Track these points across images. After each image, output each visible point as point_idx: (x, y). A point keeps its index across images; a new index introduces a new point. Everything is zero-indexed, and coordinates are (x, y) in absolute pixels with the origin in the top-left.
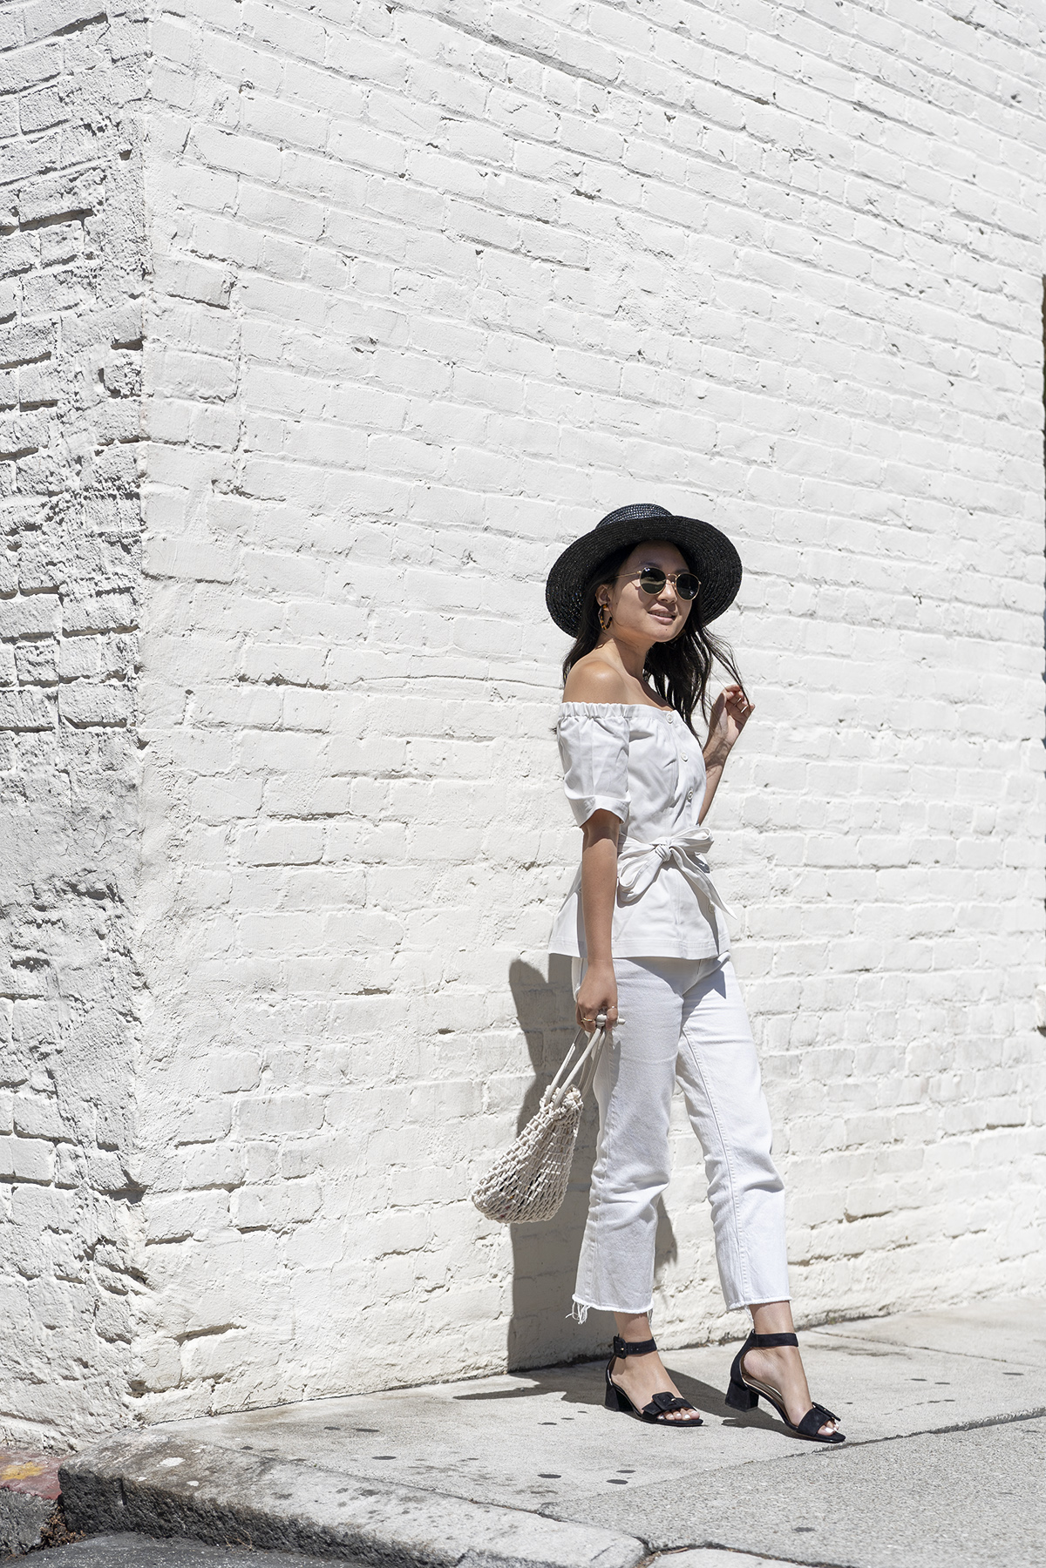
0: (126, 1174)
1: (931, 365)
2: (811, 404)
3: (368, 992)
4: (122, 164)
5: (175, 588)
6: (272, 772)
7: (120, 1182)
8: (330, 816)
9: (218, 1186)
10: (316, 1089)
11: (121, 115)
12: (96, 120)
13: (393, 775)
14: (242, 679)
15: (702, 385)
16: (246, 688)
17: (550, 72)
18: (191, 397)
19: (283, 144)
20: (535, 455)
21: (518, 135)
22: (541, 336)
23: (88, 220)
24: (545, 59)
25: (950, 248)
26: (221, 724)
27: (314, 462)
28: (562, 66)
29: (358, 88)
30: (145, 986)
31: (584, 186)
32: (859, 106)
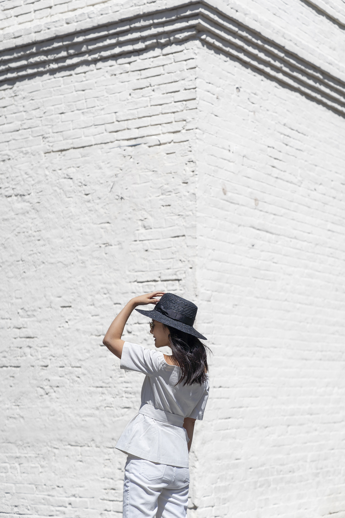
0: (194, 504)
3: (237, 459)
4: (190, 270)
6: (219, 409)
7: (192, 506)
8: (230, 418)
9: (209, 506)
10: (227, 483)
11: (190, 259)
12: (183, 259)
13: (241, 407)
15: (298, 305)
17: (268, 235)
18: (205, 323)
19: (220, 261)
21: (262, 251)
22: (267, 298)
23: (180, 281)
24: (267, 232)
27: (226, 335)
28: (271, 233)
29: (233, 246)
30: (198, 460)
31: (275, 261)
32: (329, 230)
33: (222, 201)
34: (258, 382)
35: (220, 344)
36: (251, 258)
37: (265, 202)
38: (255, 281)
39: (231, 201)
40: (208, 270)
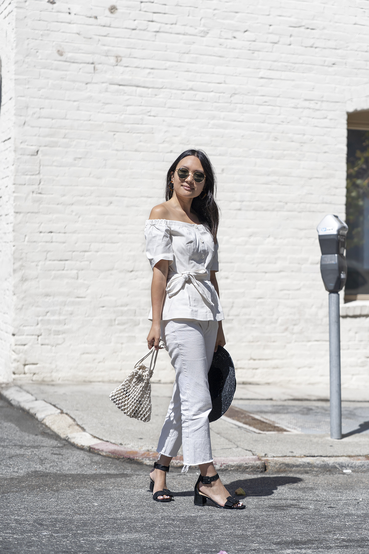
1: (293, 141)
2: (240, 157)
3: (78, 298)
5: (22, 215)
6: (49, 251)
8: (66, 260)
13: (85, 251)
14: (41, 232)
16: (42, 234)
18: (26, 175)
19: (53, 119)
20: (134, 178)
21: (128, 106)
22: (136, 151)
24: (138, 86)
25: (301, 110)
26: (34, 242)
27: (62, 185)
28: (144, 87)
29: (76, 103)
31: (152, 114)
32: (262, 78)
33: (56, 62)
34: (116, 229)
35: (52, 194)
36: (108, 113)
37: (135, 58)
38: (114, 135)
39: (72, 61)
40: (32, 127)
